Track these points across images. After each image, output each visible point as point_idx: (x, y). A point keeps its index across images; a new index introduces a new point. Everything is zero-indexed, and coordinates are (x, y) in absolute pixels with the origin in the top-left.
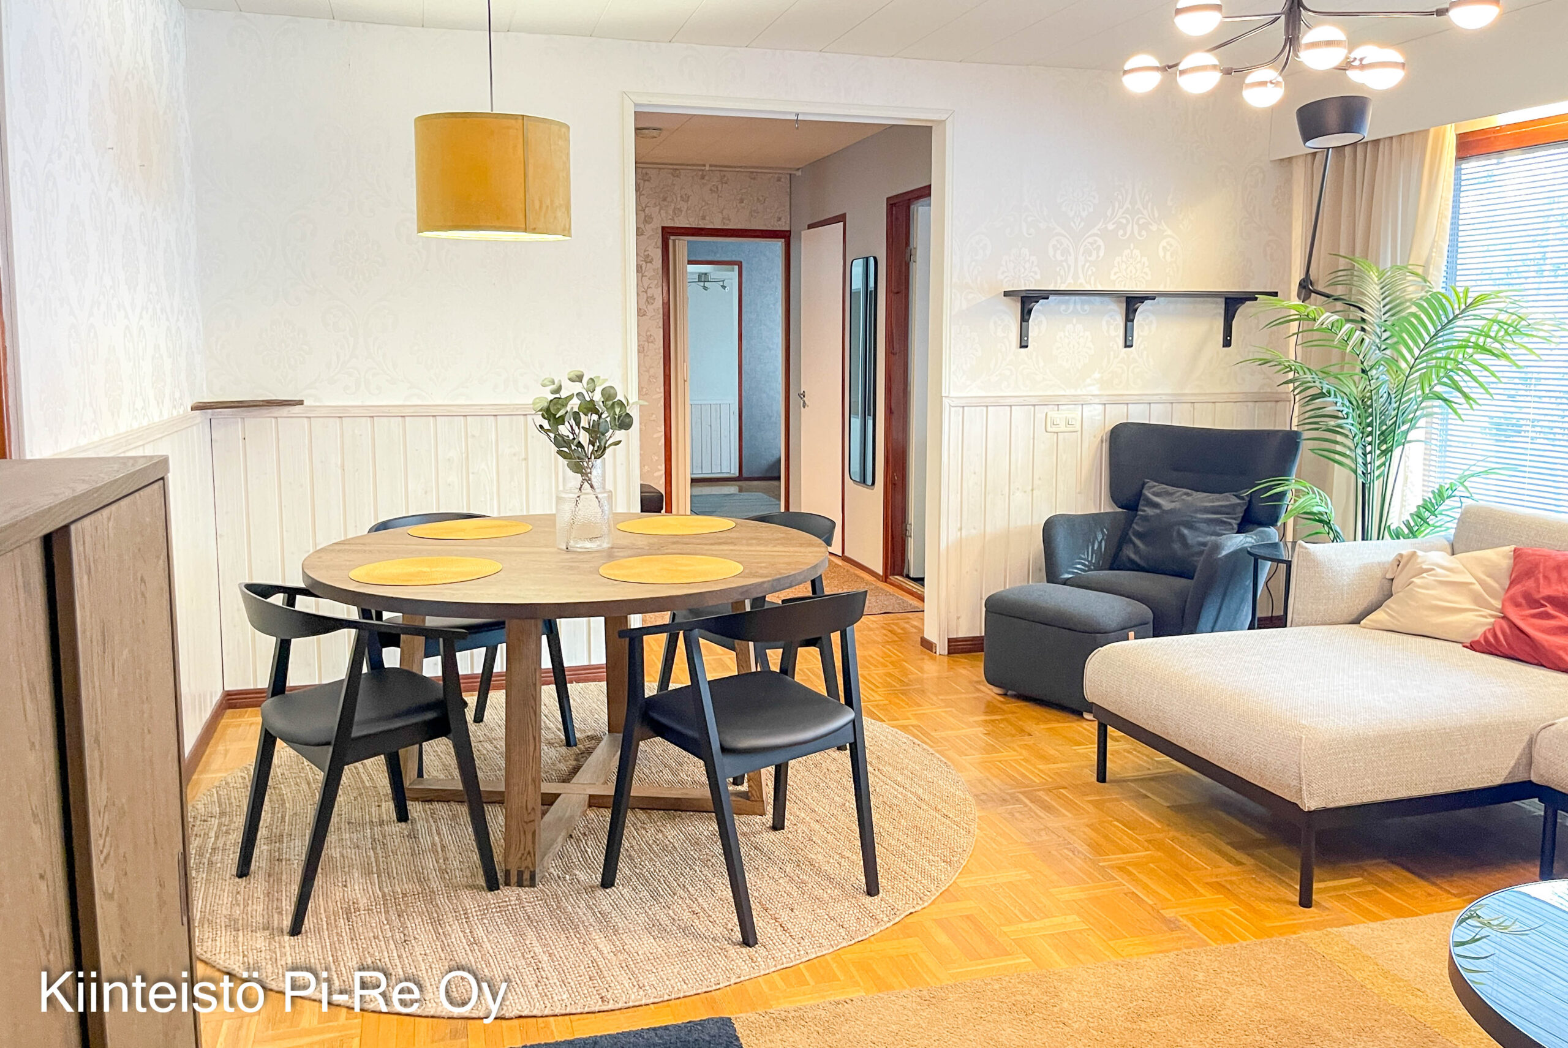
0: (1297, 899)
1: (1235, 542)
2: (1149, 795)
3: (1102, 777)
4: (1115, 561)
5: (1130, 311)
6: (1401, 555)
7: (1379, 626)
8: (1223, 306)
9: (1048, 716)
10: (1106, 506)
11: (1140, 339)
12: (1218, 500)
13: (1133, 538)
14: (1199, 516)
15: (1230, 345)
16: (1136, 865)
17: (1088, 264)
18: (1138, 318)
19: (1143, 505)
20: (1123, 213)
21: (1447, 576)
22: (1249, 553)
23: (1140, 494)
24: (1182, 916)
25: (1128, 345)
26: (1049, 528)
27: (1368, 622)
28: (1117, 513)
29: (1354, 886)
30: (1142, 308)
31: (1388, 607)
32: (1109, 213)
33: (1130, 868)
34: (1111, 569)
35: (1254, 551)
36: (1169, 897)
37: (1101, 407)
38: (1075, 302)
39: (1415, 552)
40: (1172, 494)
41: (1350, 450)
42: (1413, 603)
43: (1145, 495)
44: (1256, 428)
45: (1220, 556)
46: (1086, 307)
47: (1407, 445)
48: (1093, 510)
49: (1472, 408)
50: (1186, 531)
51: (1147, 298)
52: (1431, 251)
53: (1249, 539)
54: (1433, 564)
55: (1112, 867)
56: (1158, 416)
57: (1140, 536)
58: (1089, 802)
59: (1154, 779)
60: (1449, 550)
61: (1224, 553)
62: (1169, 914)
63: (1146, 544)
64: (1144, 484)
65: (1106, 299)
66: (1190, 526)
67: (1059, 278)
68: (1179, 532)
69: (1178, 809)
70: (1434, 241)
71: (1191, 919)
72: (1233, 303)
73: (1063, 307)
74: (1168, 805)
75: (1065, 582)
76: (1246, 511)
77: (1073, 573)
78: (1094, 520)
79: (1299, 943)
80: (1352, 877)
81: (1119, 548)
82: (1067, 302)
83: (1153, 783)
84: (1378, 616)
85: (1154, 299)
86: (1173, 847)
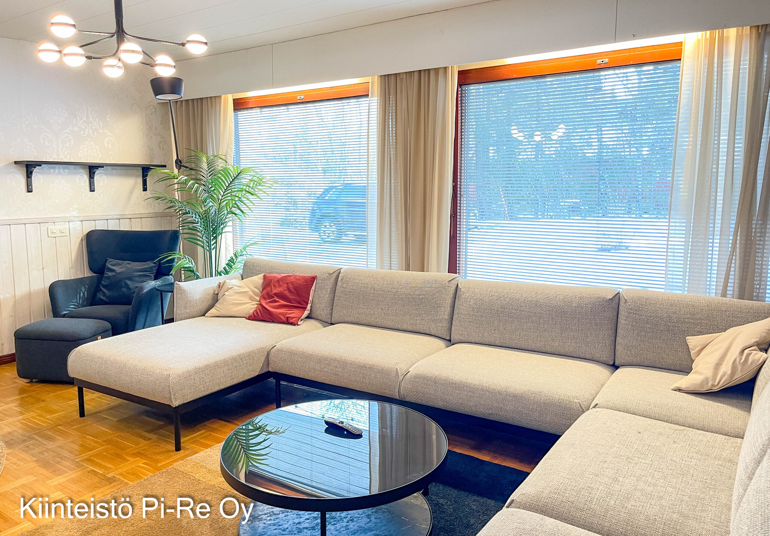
0: (174, 448)
1: (152, 284)
2: (108, 417)
3: (82, 414)
4: (93, 301)
5: (92, 174)
6: (220, 283)
7: (213, 315)
8: (141, 171)
9: (57, 389)
10: (88, 274)
11: (99, 187)
12: (144, 265)
13: (102, 288)
14: (135, 274)
15: (146, 190)
16: (96, 455)
17: (64, 148)
18: (96, 177)
19: (107, 271)
20: (83, 123)
21: (238, 290)
22: (157, 290)
23: (104, 265)
24: (117, 475)
25: (92, 190)
26: (52, 289)
27: (209, 315)
28: (93, 276)
29: (201, 435)
30: (98, 172)
31: (216, 306)
32: (74, 122)
33: (92, 458)
34: (91, 305)
35: (159, 289)
36: (112, 467)
37: (80, 223)
38: (59, 168)
39: (225, 281)
40: (122, 264)
41: (200, 237)
42: (225, 303)
43: (108, 266)
44: (163, 229)
45: (143, 292)
46: (66, 171)
47: (223, 234)
48: (80, 276)
49: (245, 217)
50: (129, 282)
51: (100, 167)
52: (227, 149)
53: (158, 283)
54: (232, 285)
55: (82, 461)
56: (113, 226)
57: (105, 286)
58: (73, 429)
59: (112, 408)
60: (241, 278)
61: (145, 291)
62: (110, 475)
63: (108, 290)
64: (107, 260)
65: (77, 167)
66: (130, 279)
67: (48, 155)
68: (126, 284)
69: (122, 421)
70: (228, 145)
71: (121, 474)
72: (145, 170)
73: (52, 171)
74: (117, 419)
75: (64, 316)
76: (157, 269)
77: (68, 310)
78: (79, 281)
79: (172, 470)
80: (201, 431)
81: (95, 295)
82: (54, 168)
83: (110, 411)
84: (213, 311)
85: (103, 167)
86: (118, 441)
